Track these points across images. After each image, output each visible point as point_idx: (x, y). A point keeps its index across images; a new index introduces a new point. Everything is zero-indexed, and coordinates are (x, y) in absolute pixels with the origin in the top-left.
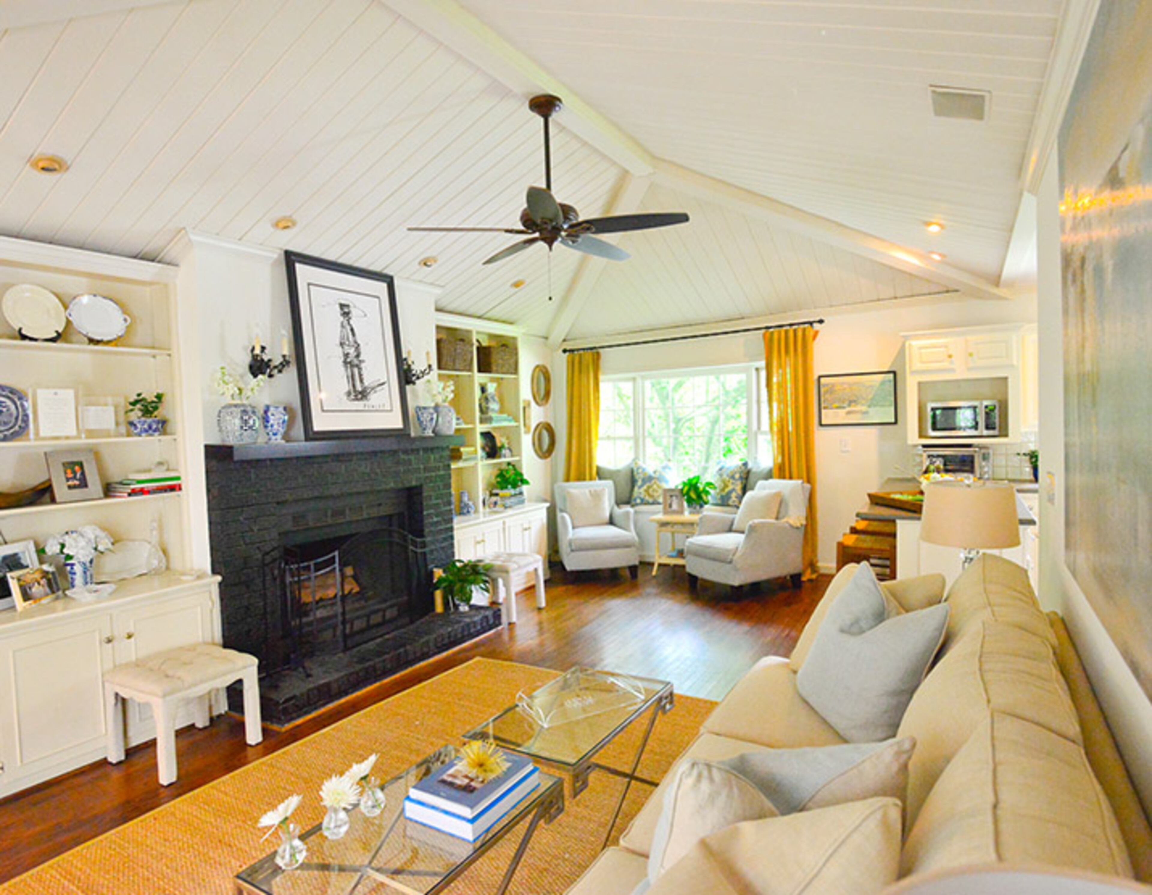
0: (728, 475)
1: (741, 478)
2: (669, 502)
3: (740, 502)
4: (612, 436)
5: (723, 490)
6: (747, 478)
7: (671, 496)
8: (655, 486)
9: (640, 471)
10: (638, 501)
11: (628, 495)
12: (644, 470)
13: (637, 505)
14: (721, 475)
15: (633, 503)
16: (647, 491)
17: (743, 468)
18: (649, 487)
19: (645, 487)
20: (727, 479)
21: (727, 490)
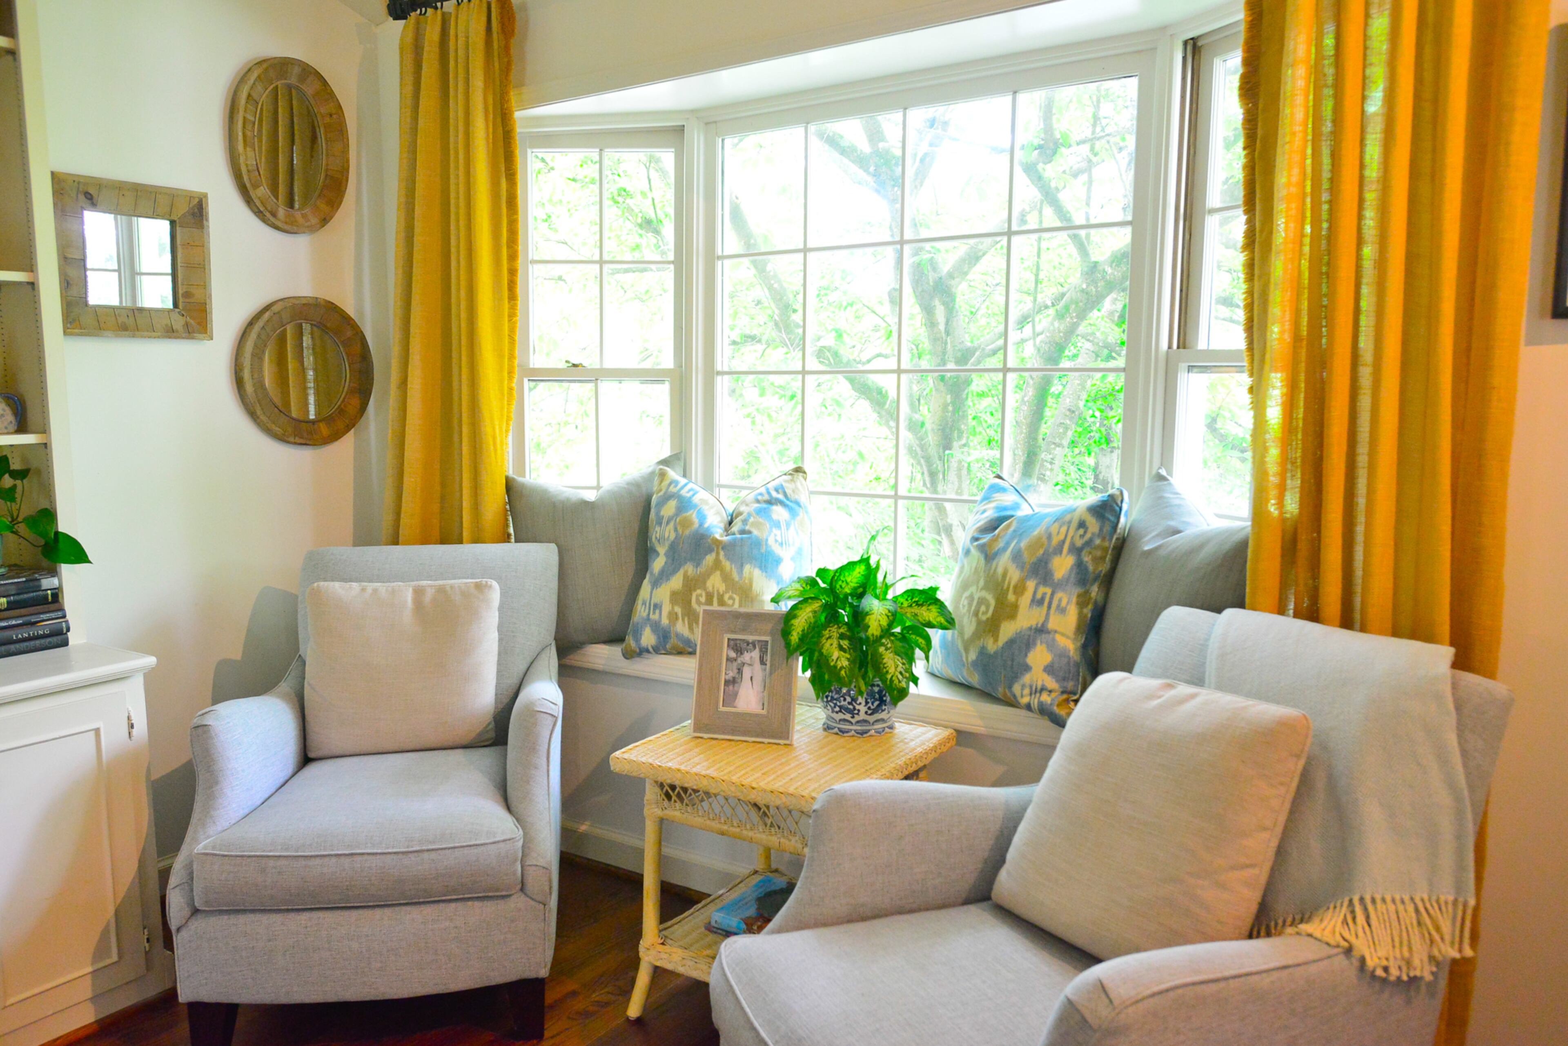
0: (1017, 557)
1: (1081, 575)
2: (726, 673)
3: (1072, 696)
4: (590, 361)
5: (991, 627)
6: (1108, 580)
7: (738, 647)
8: (715, 582)
9: (669, 509)
10: (648, 638)
11: (616, 606)
12: (684, 505)
13: (642, 652)
14: (989, 555)
15: (630, 641)
16: (682, 598)
17: (1093, 525)
18: (690, 585)
19: (676, 582)
20: (1015, 575)
21: (1008, 630)
